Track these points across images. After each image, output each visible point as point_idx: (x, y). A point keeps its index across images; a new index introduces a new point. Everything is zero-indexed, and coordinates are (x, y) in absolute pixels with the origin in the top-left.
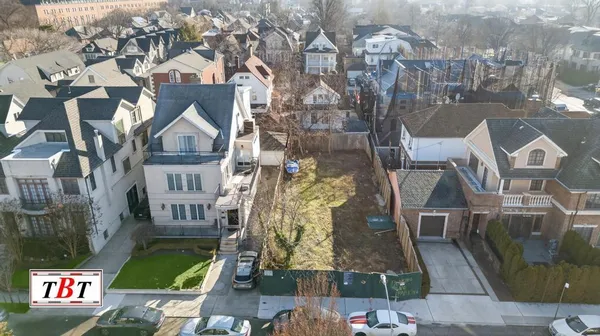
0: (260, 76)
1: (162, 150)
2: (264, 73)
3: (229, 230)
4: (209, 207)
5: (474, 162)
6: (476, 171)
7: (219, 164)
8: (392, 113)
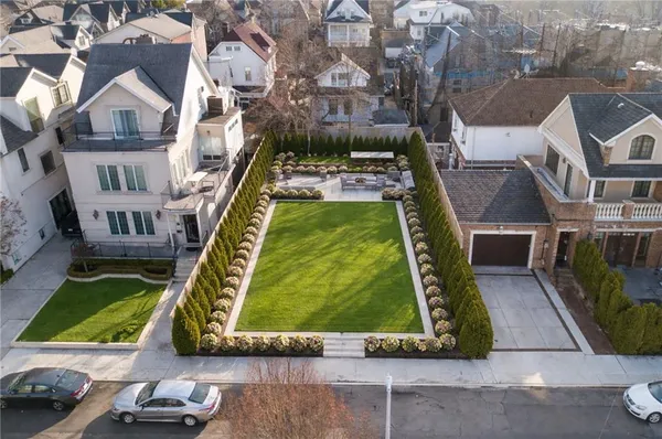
0: (258, 48)
1: (90, 132)
2: (262, 43)
3: (189, 249)
4: (159, 214)
5: (553, 159)
6: (555, 171)
7: (166, 150)
8: (441, 97)
